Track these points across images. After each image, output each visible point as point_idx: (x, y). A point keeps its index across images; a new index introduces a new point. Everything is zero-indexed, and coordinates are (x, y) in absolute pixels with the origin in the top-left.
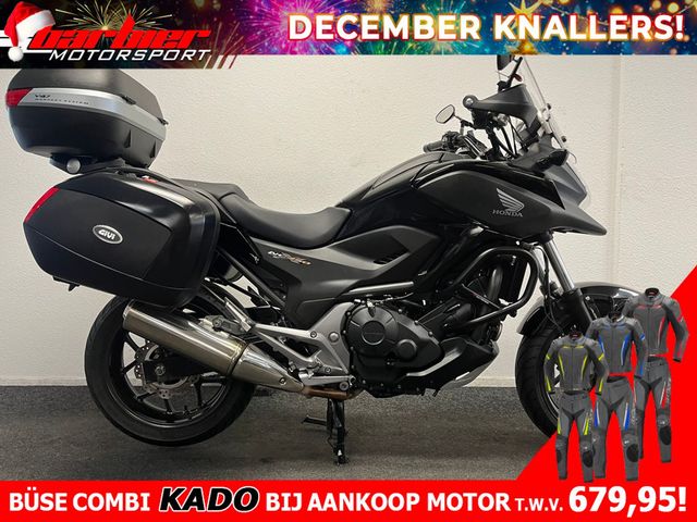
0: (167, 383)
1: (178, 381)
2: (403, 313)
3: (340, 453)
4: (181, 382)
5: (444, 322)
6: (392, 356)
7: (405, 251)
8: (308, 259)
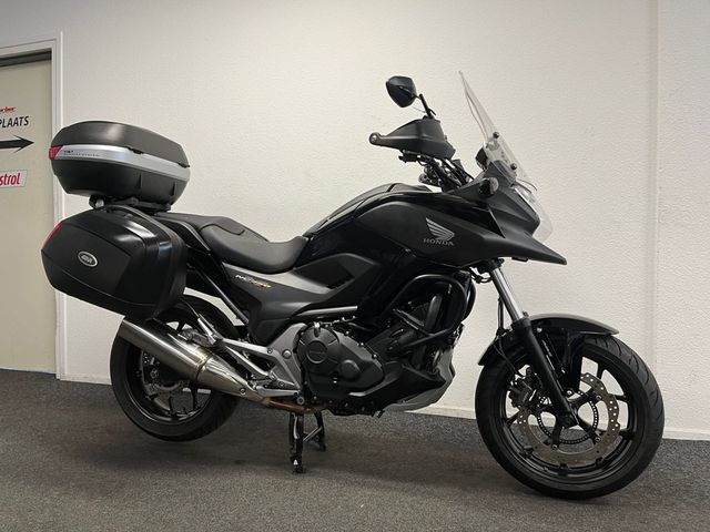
0: (165, 386)
2: (350, 335)
3: (296, 463)
5: (389, 345)
7: (351, 276)
8: (270, 283)
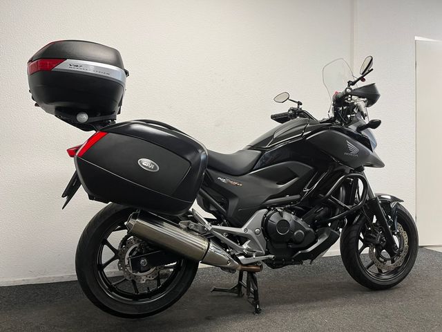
1: (149, 269)
2: (294, 214)
4: (152, 270)
5: (315, 219)
6: (291, 241)
7: (296, 176)
